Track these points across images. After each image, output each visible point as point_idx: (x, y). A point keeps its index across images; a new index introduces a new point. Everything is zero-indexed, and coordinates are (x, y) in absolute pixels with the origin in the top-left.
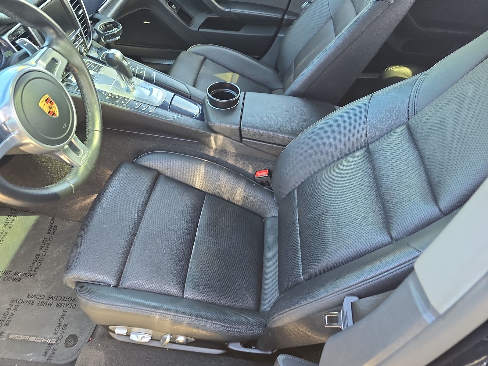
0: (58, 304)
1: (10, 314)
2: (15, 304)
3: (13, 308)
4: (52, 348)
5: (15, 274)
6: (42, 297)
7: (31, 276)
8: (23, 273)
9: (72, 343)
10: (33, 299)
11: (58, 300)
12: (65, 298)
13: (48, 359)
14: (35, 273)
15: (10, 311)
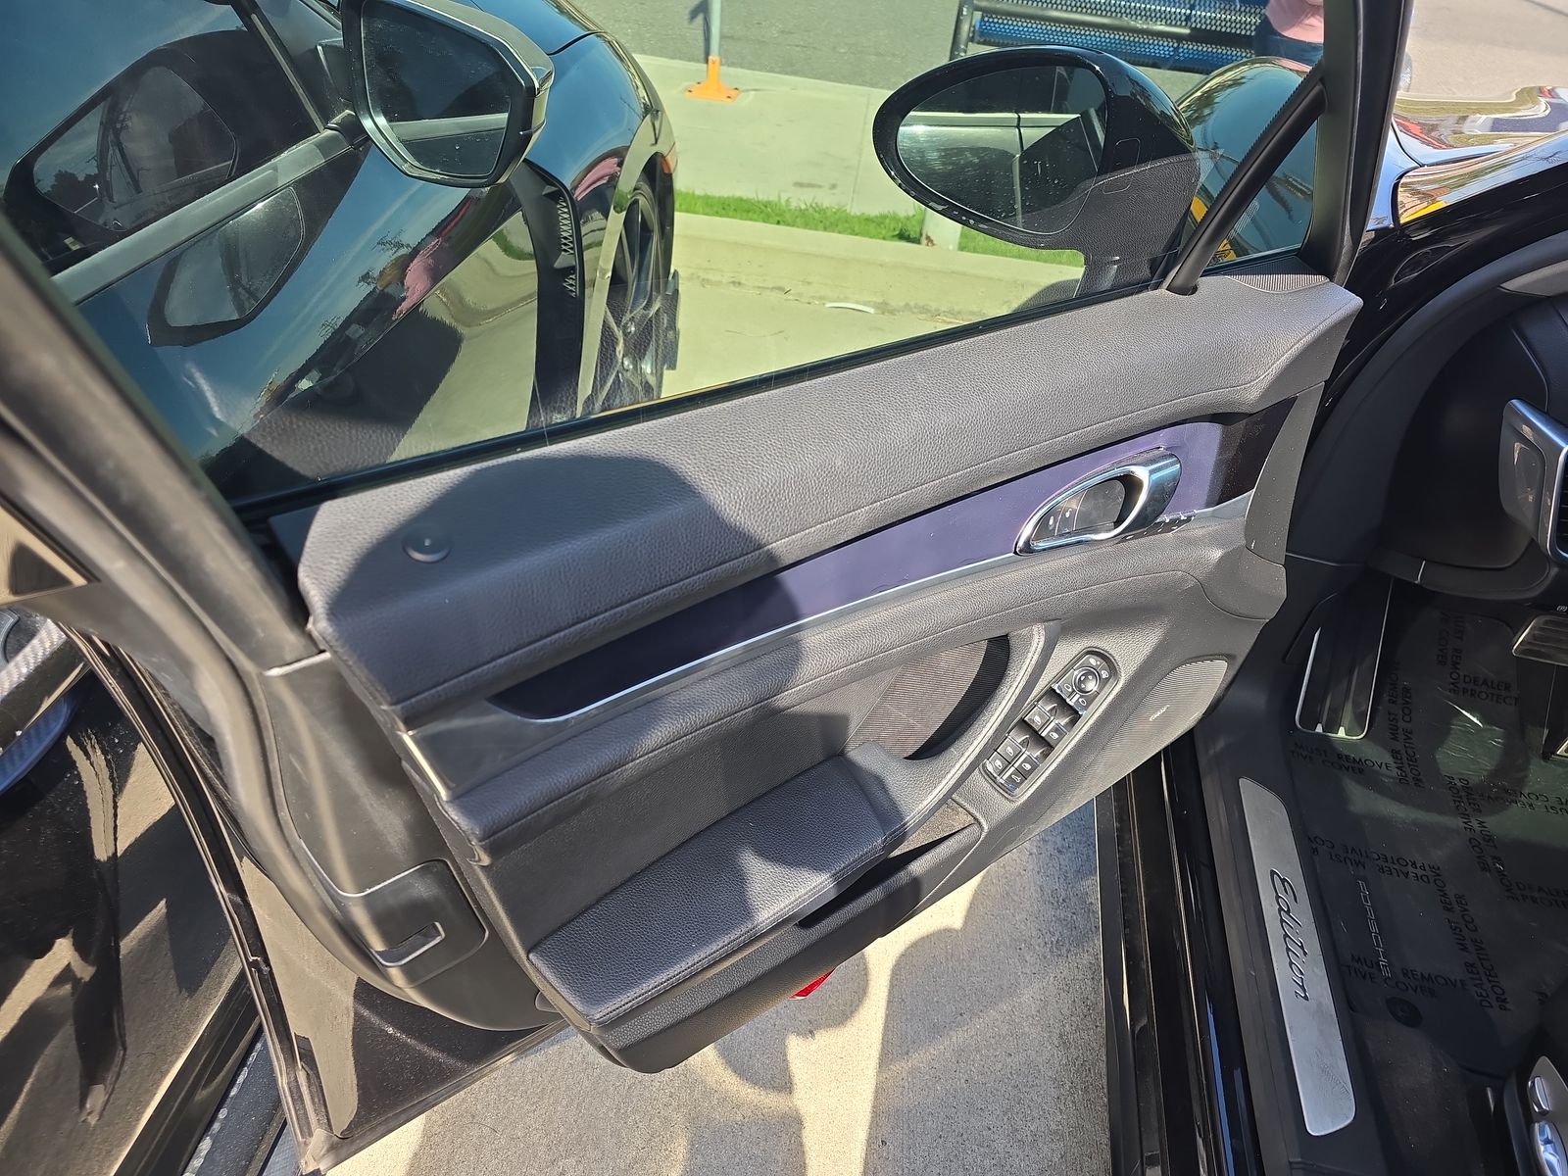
0: (1471, 965)
1: (1405, 870)
2: (1428, 873)
3: (1420, 872)
4: (1372, 970)
5: (1494, 858)
6: (1471, 926)
7: (1507, 890)
8: (1505, 873)
9: (1400, 1014)
10: (1457, 908)
11: (1482, 964)
12: (1496, 979)
13: (1349, 967)
14: (1520, 898)
15: (1410, 869)
